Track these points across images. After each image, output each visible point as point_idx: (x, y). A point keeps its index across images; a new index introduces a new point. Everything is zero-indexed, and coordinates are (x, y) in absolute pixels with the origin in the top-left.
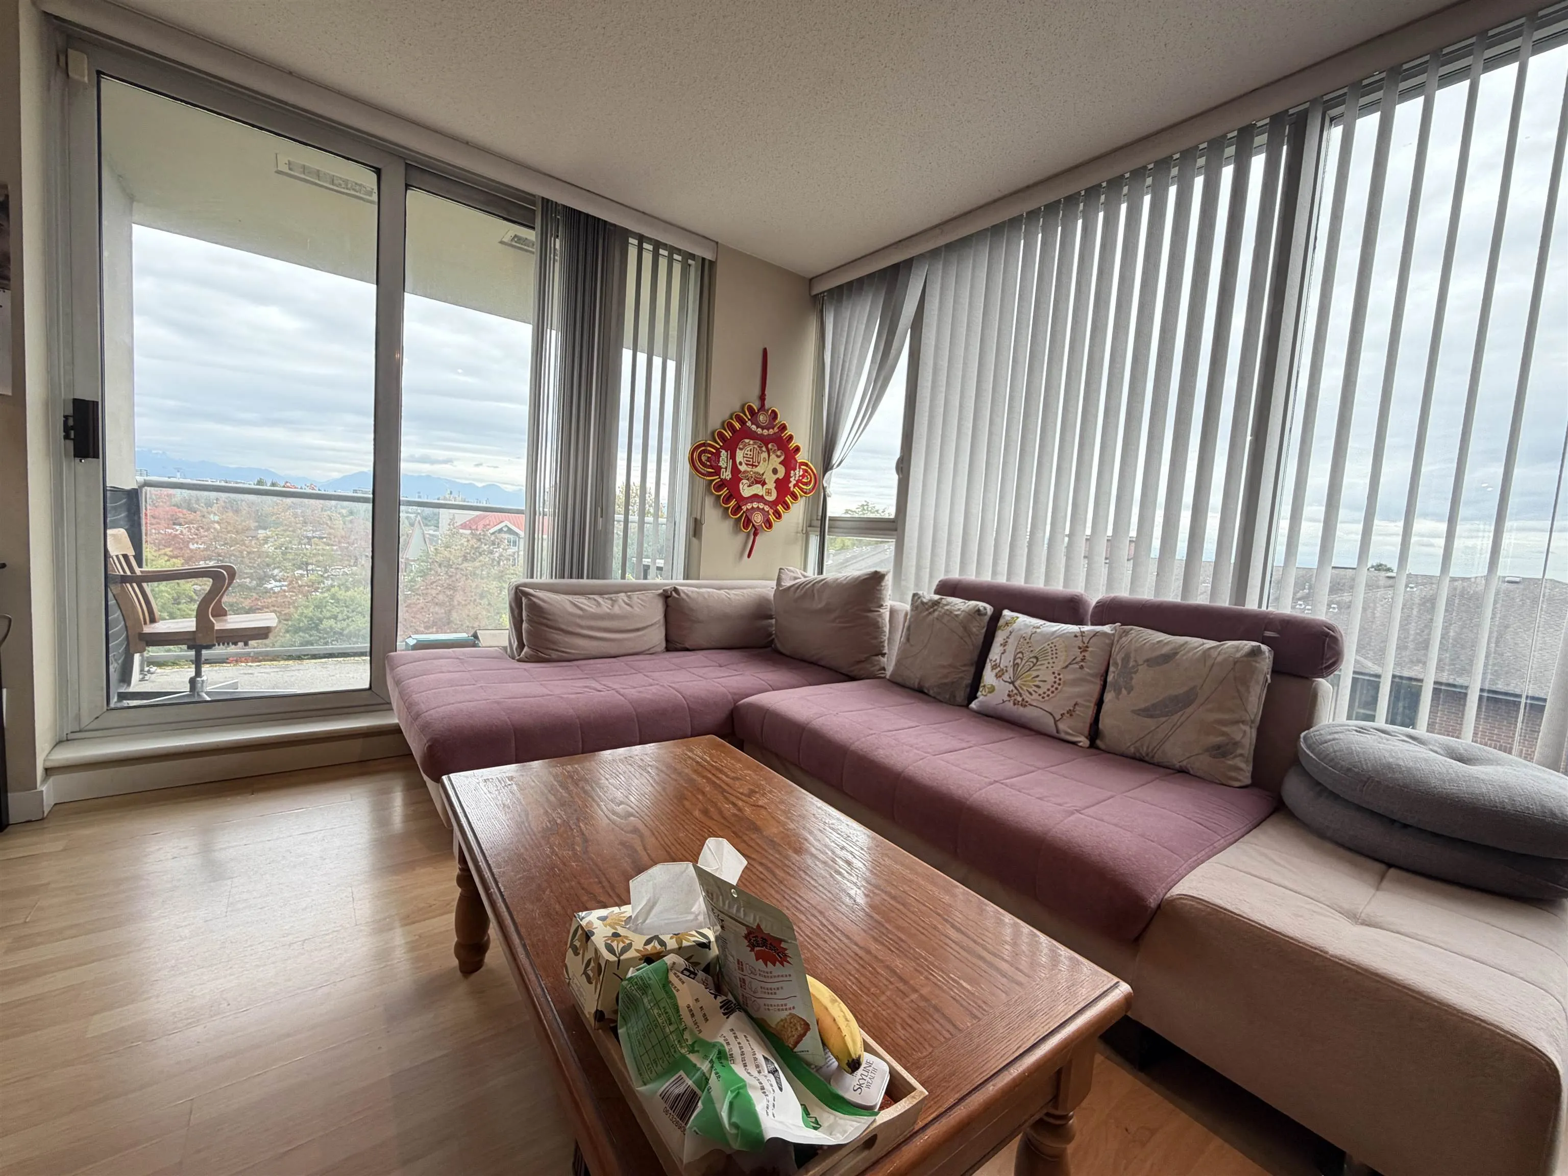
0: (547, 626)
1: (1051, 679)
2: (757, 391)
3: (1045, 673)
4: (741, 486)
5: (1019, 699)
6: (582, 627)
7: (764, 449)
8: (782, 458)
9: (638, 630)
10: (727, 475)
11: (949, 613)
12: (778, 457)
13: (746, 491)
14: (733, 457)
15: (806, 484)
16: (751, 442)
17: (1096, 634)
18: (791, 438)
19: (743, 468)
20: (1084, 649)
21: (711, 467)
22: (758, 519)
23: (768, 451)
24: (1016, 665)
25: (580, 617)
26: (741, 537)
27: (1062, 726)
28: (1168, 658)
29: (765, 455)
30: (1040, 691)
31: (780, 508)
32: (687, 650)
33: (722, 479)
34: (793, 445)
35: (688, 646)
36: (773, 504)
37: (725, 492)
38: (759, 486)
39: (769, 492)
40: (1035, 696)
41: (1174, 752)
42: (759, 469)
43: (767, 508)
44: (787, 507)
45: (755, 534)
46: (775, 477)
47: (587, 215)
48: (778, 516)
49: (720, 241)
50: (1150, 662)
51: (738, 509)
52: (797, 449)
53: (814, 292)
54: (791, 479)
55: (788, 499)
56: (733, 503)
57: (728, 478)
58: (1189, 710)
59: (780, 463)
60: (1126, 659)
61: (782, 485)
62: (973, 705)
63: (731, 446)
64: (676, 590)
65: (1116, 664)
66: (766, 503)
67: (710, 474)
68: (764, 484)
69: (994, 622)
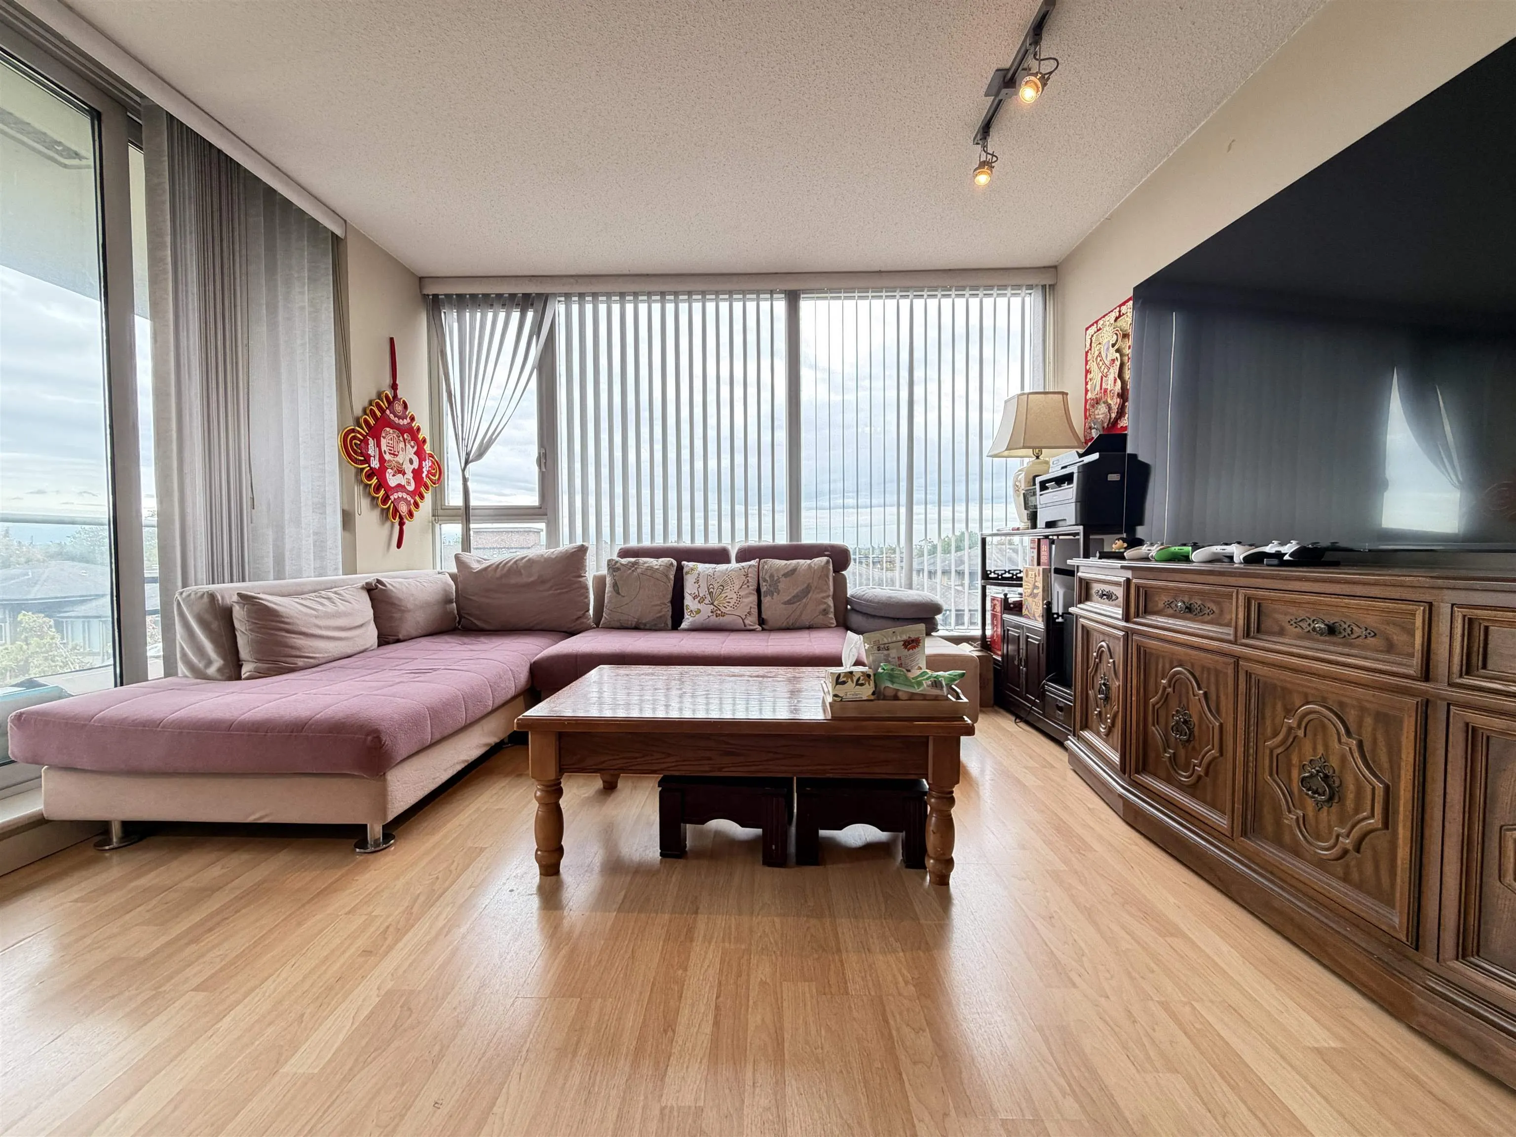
0: (288, 631)
1: (735, 596)
2: (388, 380)
3: (731, 594)
4: (387, 475)
5: (719, 612)
6: (320, 627)
7: (401, 438)
8: (416, 448)
9: (361, 626)
10: (375, 464)
11: (650, 568)
12: (413, 447)
13: (393, 480)
14: (379, 445)
15: (434, 475)
16: (391, 431)
17: (750, 566)
18: (419, 429)
19: (387, 457)
20: (746, 576)
21: (362, 454)
22: (403, 508)
23: (404, 440)
24: (710, 593)
25: (316, 617)
26: (390, 526)
27: (747, 622)
28: (794, 571)
29: (402, 445)
30: (731, 605)
31: (417, 498)
32: (398, 641)
33: (371, 468)
34: (420, 437)
35: (401, 637)
36: (412, 494)
37: (374, 481)
38: (401, 475)
39: (409, 483)
40: (729, 608)
41: (806, 619)
42: (400, 459)
43: (409, 498)
44: (422, 497)
45: (402, 524)
46: (412, 467)
48: (417, 505)
49: (348, 221)
50: (786, 575)
51: (386, 499)
52: (424, 441)
53: (426, 292)
54: (424, 470)
55: (423, 489)
56: (382, 492)
57: (377, 466)
58: (810, 595)
59: (415, 453)
60: (772, 576)
61: (417, 473)
62: (684, 625)
63: (375, 433)
64: (378, 581)
65: (765, 581)
66: (408, 493)
67: (362, 462)
68: (404, 474)
69: (680, 569)
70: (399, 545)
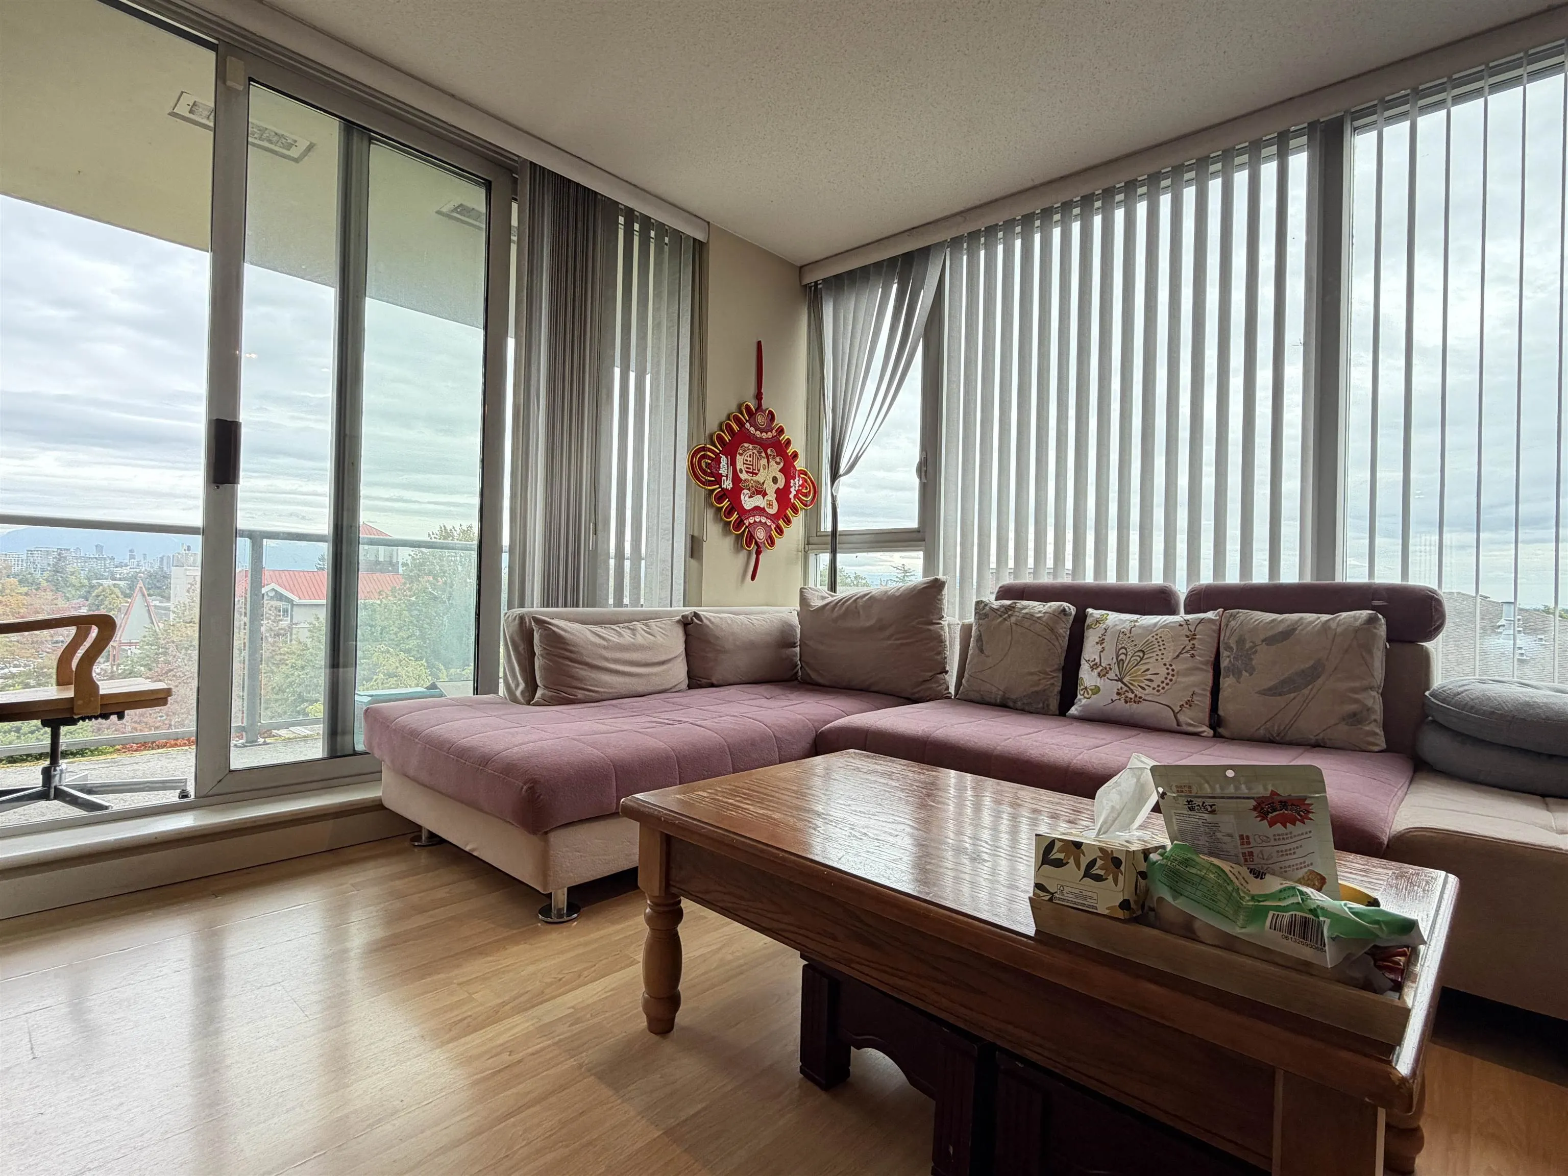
0: (571, 660)
1: (1163, 671)
2: (752, 390)
3: (1156, 666)
4: (742, 497)
5: (1131, 695)
6: (607, 659)
7: (763, 454)
8: (782, 464)
9: (663, 663)
10: (728, 484)
11: (1030, 617)
12: (778, 463)
13: (748, 502)
14: (733, 463)
15: (806, 495)
16: (751, 447)
17: (1201, 621)
18: (788, 442)
19: (743, 476)
20: (1192, 637)
21: (711, 475)
22: (760, 534)
23: (767, 457)
24: (1120, 662)
25: (605, 648)
26: (743, 555)
27: (1182, 718)
28: (1288, 634)
29: (764, 461)
30: (1154, 685)
31: (781, 522)
32: (712, 685)
33: (723, 489)
34: (790, 451)
35: (715, 682)
36: (775, 518)
37: (726, 503)
38: (760, 496)
39: (770, 505)
40: (1149, 690)
41: (1308, 727)
42: (760, 478)
43: (769, 523)
44: (788, 522)
45: (758, 553)
46: (776, 487)
47: (578, 185)
48: (780, 531)
49: (711, 222)
50: (1270, 641)
51: (739, 523)
52: (795, 455)
53: (805, 282)
54: (792, 489)
55: (789, 512)
56: (735, 516)
57: (729, 487)
58: (1320, 681)
59: (780, 471)
60: (1241, 641)
61: (782, 495)
62: (1073, 711)
63: (731, 451)
64: (696, 615)
65: (1228, 648)
66: (769, 516)
67: (711, 483)
68: (764, 494)
69: (1080, 622)
70: (753, 578)
